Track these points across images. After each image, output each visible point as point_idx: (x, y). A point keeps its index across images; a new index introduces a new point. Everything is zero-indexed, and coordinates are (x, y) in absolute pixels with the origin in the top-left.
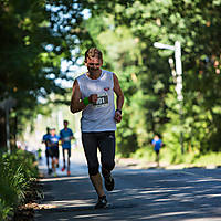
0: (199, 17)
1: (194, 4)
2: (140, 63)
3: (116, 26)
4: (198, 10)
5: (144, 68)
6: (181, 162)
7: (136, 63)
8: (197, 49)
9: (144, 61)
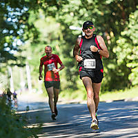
1: (94, 3)
2: (62, 39)
3: (46, 17)
4: (96, 6)
5: (64, 42)
7: (59, 39)
9: (64, 37)
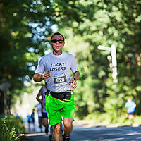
0: (127, 30)
6: (116, 122)
7: (87, 59)
8: (126, 50)
